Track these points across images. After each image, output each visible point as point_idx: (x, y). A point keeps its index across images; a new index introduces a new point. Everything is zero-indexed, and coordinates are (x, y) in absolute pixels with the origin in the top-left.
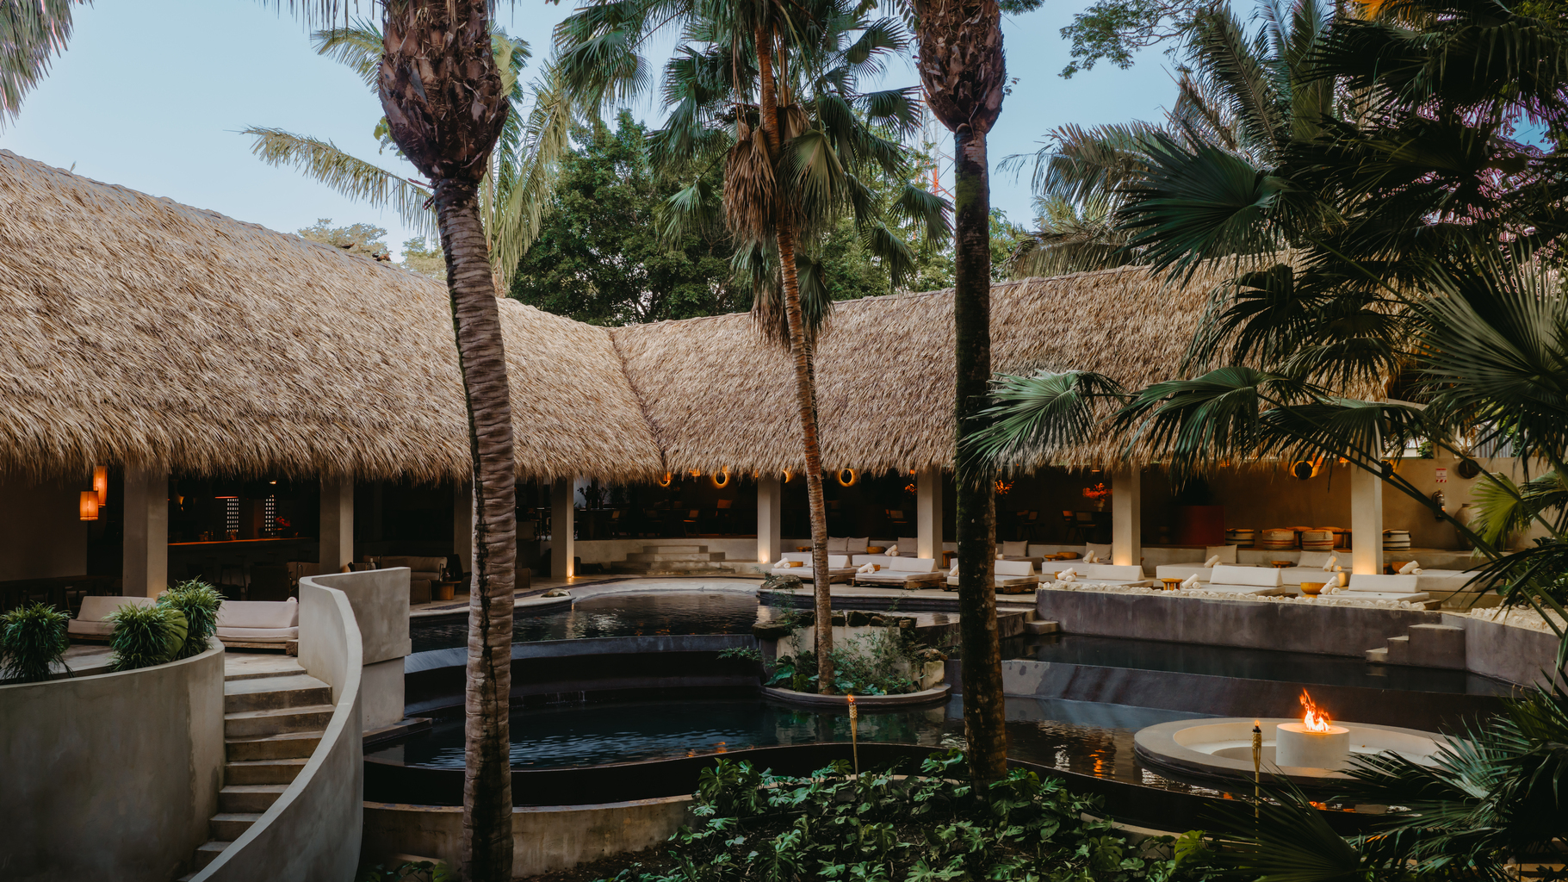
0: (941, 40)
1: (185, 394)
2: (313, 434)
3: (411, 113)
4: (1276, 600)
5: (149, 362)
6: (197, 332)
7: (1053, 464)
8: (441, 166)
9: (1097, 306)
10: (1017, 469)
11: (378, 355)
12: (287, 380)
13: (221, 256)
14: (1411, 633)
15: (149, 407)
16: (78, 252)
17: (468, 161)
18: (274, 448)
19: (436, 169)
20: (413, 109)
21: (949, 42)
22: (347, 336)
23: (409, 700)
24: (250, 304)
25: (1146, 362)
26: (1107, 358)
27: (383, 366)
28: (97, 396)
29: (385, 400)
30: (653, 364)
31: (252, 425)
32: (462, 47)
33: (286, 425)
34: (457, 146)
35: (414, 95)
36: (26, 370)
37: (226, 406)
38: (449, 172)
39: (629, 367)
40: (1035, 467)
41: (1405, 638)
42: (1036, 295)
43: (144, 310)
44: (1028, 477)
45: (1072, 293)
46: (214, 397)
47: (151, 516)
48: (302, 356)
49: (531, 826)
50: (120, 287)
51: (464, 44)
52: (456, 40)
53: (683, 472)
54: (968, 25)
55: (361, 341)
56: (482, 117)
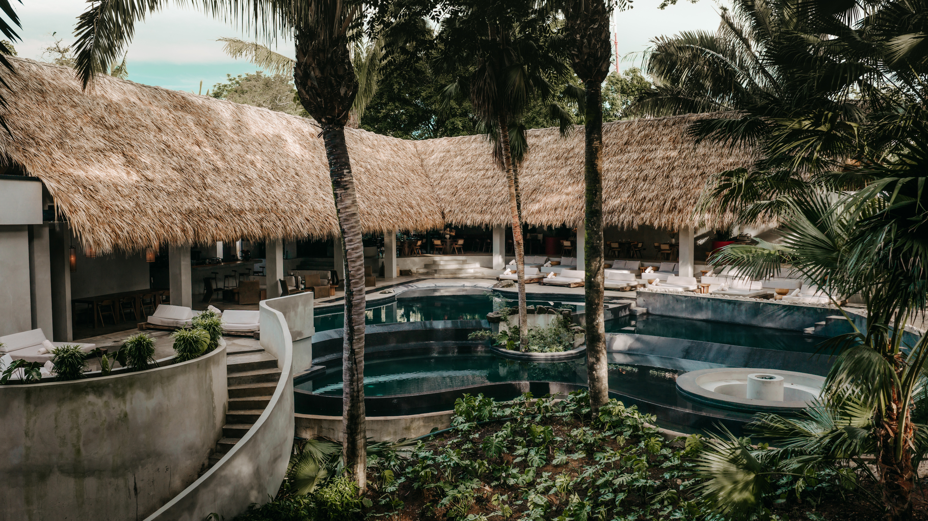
0: (578, 36)
1: (197, 204)
2: (262, 219)
3: (310, 93)
4: (759, 300)
5: (179, 187)
6: (202, 168)
7: (647, 223)
8: (326, 119)
9: (674, 136)
10: (628, 226)
11: (293, 170)
12: (248, 190)
13: (211, 123)
14: (827, 320)
15: (181, 213)
16: (140, 128)
17: (338, 116)
18: (243, 229)
19: (323, 120)
20: (312, 91)
21: (582, 37)
22: (277, 162)
23: (314, 356)
24: (228, 149)
25: (698, 168)
26: (678, 166)
27: (296, 177)
28: (156, 209)
29: (297, 197)
30: (437, 162)
31: (231, 217)
32: (335, 59)
33: (249, 216)
34: (333, 109)
35: (312, 84)
36: (121, 198)
37: (218, 208)
38: (330, 122)
39: (424, 163)
40: (638, 225)
41: (824, 323)
42: (642, 128)
43: (175, 158)
44: (634, 230)
45: (661, 127)
46: (212, 204)
47: (182, 263)
48: (255, 176)
49: (375, 427)
50: (163, 146)
51: (336, 57)
52: (332, 56)
53: (454, 223)
54: (592, 28)
55: (284, 163)
56: (346, 94)
